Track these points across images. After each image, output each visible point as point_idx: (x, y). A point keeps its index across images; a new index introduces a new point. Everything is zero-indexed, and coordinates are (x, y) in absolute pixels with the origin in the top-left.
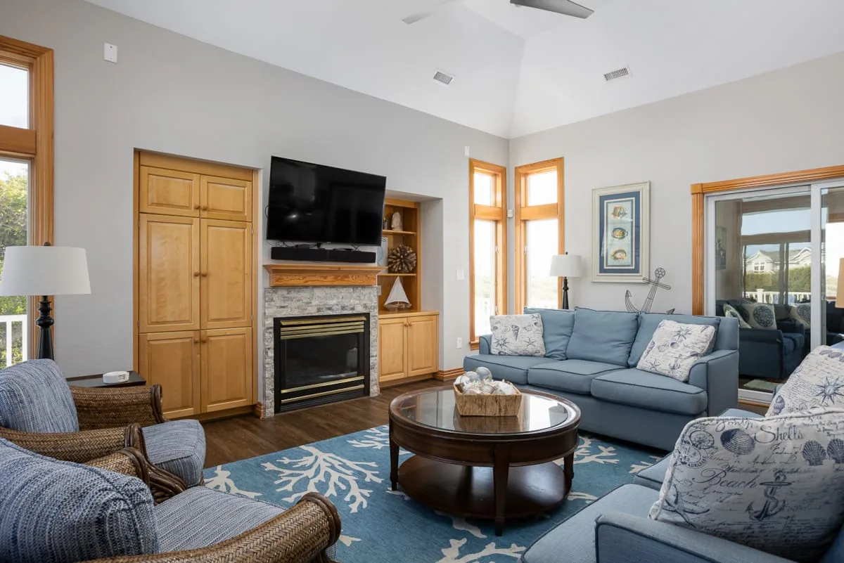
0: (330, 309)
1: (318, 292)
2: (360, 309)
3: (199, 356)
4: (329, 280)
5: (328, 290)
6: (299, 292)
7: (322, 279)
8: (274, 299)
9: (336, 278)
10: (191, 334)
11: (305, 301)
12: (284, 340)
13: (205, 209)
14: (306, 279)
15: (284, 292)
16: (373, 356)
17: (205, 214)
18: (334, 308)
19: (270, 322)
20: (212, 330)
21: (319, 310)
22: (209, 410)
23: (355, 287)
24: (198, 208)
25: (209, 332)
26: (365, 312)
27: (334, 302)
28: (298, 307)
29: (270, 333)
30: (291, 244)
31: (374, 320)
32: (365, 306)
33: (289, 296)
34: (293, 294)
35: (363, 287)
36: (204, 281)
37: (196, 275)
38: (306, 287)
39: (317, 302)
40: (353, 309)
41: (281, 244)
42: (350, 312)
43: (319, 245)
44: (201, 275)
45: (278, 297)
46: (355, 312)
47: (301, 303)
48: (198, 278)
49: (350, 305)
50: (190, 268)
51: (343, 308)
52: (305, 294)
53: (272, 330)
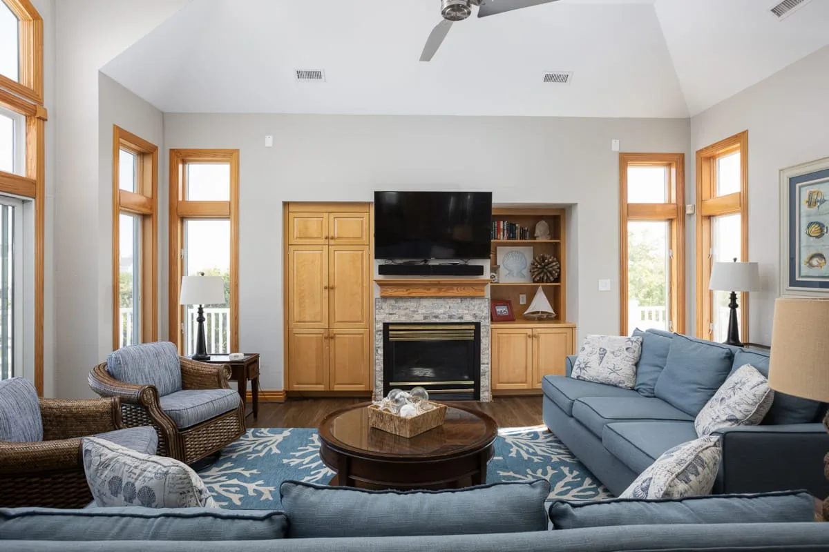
0: (436, 317)
1: (425, 302)
2: (468, 318)
3: (327, 348)
4: (433, 292)
5: (435, 301)
6: (405, 302)
7: (425, 291)
8: (384, 307)
9: (440, 290)
10: (322, 331)
11: (412, 309)
12: (393, 341)
13: (332, 238)
14: (409, 292)
15: (393, 302)
16: (484, 364)
17: (332, 242)
18: (441, 316)
19: (380, 326)
20: (338, 329)
21: (425, 318)
22: (335, 389)
23: (463, 298)
24: (326, 238)
25: (335, 331)
26: (475, 321)
27: (441, 311)
28: (406, 315)
29: (380, 335)
30: (399, 261)
31: (485, 330)
32: (475, 316)
33: (397, 305)
34: (401, 304)
35: (473, 298)
36: (331, 292)
37: (326, 288)
38: (413, 297)
39: (424, 311)
40: (461, 318)
41: (389, 262)
42: (458, 321)
43: (426, 261)
44: (330, 288)
45: (387, 306)
46: (462, 321)
47: (407, 311)
48: (327, 290)
49: (459, 314)
50: (321, 283)
51: (451, 317)
52: (412, 305)
53: (381, 333)
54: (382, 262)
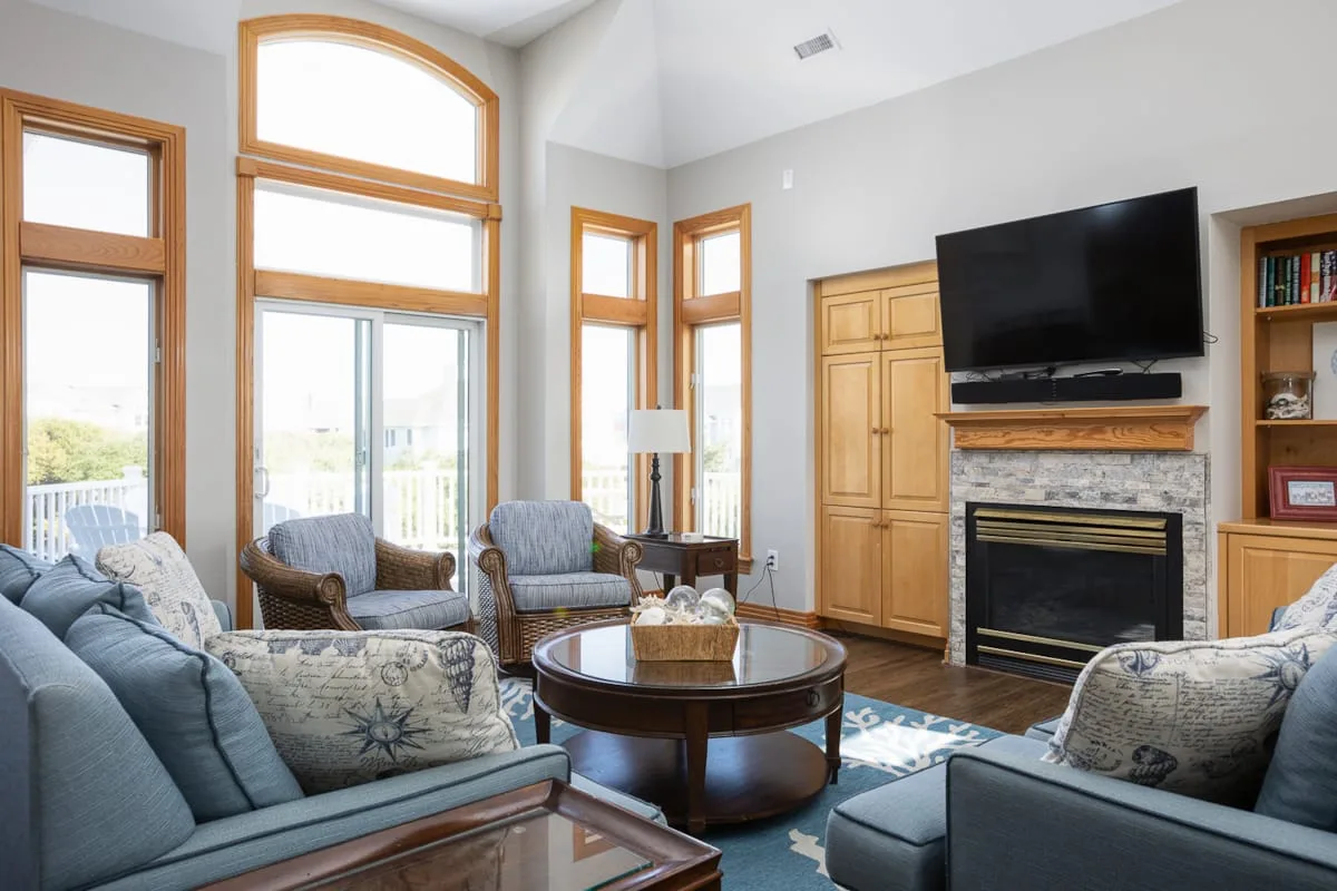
0: (1073, 495)
1: (1048, 462)
2: (1150, 502)
3: (878, 545)
4: (1058, 438)
5: (1068, 459)
6: (1009, 459)
7: (1042, 436)
8: (966, 470)
9: (1073, 434)
10: (870, 513)
11: (1022, 477)
12: (983, 542)
13: (886, 338)
14: (1007, 437)
15: (983, 460)
16: (1192, 618)
17: (886, 345)
18: (1084, 494)
19: (959, 509)
20: (898, 511)
21: (1049, 496)
22: (892, 627)
23: (1136, 453)
24: (877, 338)
25: (893, 515)
26: (1165, 509)
27: (1084, 481)
28: (1008, 488)
29: (960, 526)
30: (996, 375)
31: (1193, 533)
32: (1167, 497)
33: (991, 466)
34: (999, 463)
35: (1161, 453)
36: (885, 438)
37: (875, 432)
38: (1024, 450)
39: (1045, 481)
40: (1132, 500)
42: (1125, 507)
43: (1051, 371)
44: (884, 432)
45: (972, 468)
46: (1135, 508)
47: (1012, 479)
48: (879, 435)
49: (1126, 491)
50: (869, 422)
51: (1106, 497)
52: (1021, 465)
53: (962, 522)
54: (960, 377)
